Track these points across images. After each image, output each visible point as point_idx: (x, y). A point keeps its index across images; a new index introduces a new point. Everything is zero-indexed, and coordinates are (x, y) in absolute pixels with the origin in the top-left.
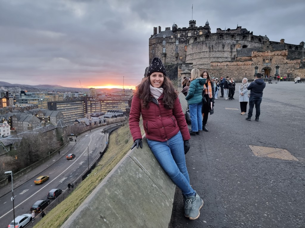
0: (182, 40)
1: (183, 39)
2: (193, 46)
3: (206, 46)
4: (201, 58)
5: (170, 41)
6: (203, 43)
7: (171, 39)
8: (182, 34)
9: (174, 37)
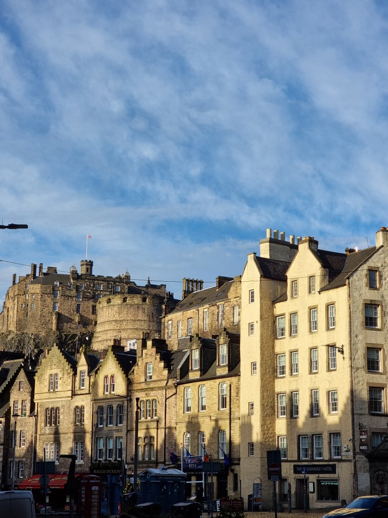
0: (88, 294)
1: (89, 292)
2: (120, 309)
3: (144, 312)
4: (136, 329)
5: (68, 293)
6: (138, 308)
7: (68, 290)
8: (87, 285)
9: (74, 288)
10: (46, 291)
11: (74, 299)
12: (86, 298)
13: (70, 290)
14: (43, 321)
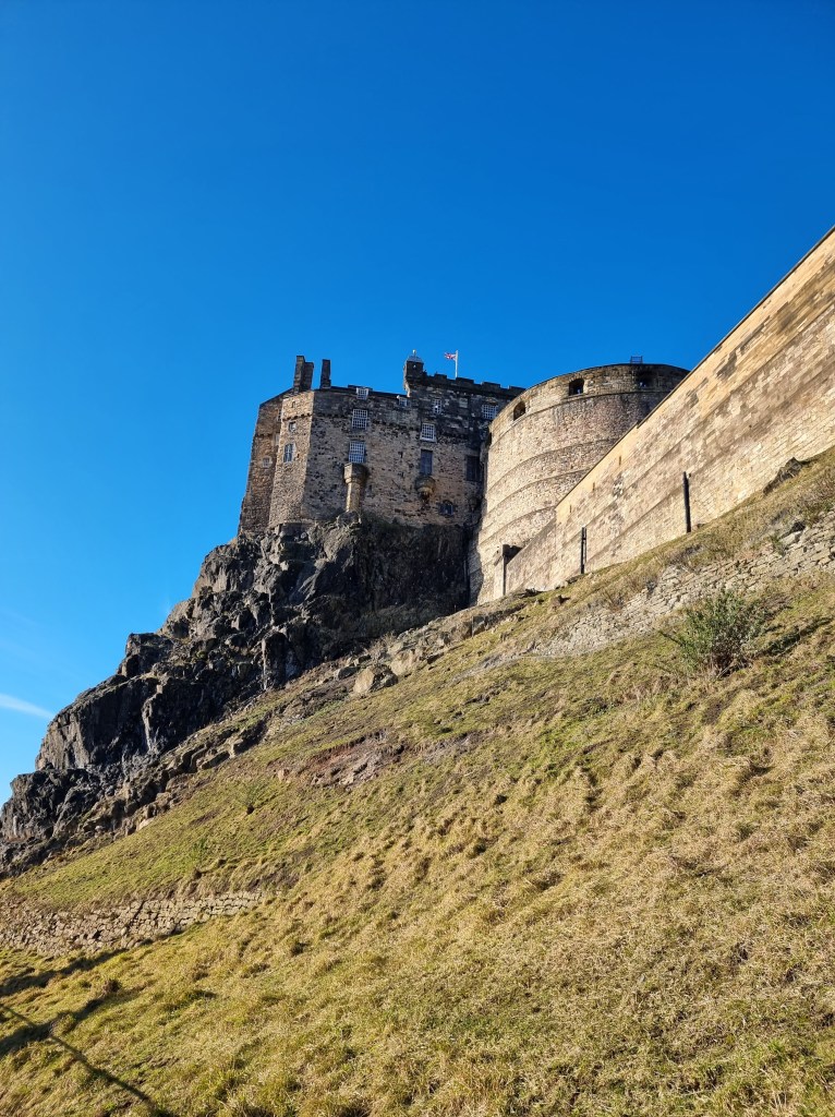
0: (456, 426)
1: (458, 422)
2: (559, 416)
5: (392, 418)
6: (625, 402)
7: (396, 409)
8: (452, 403)
9: (414, 407)
10: (329, 407)
11: (413, 434)
12: (450, 435)
13: (401, 410)
14: (316, 487)
